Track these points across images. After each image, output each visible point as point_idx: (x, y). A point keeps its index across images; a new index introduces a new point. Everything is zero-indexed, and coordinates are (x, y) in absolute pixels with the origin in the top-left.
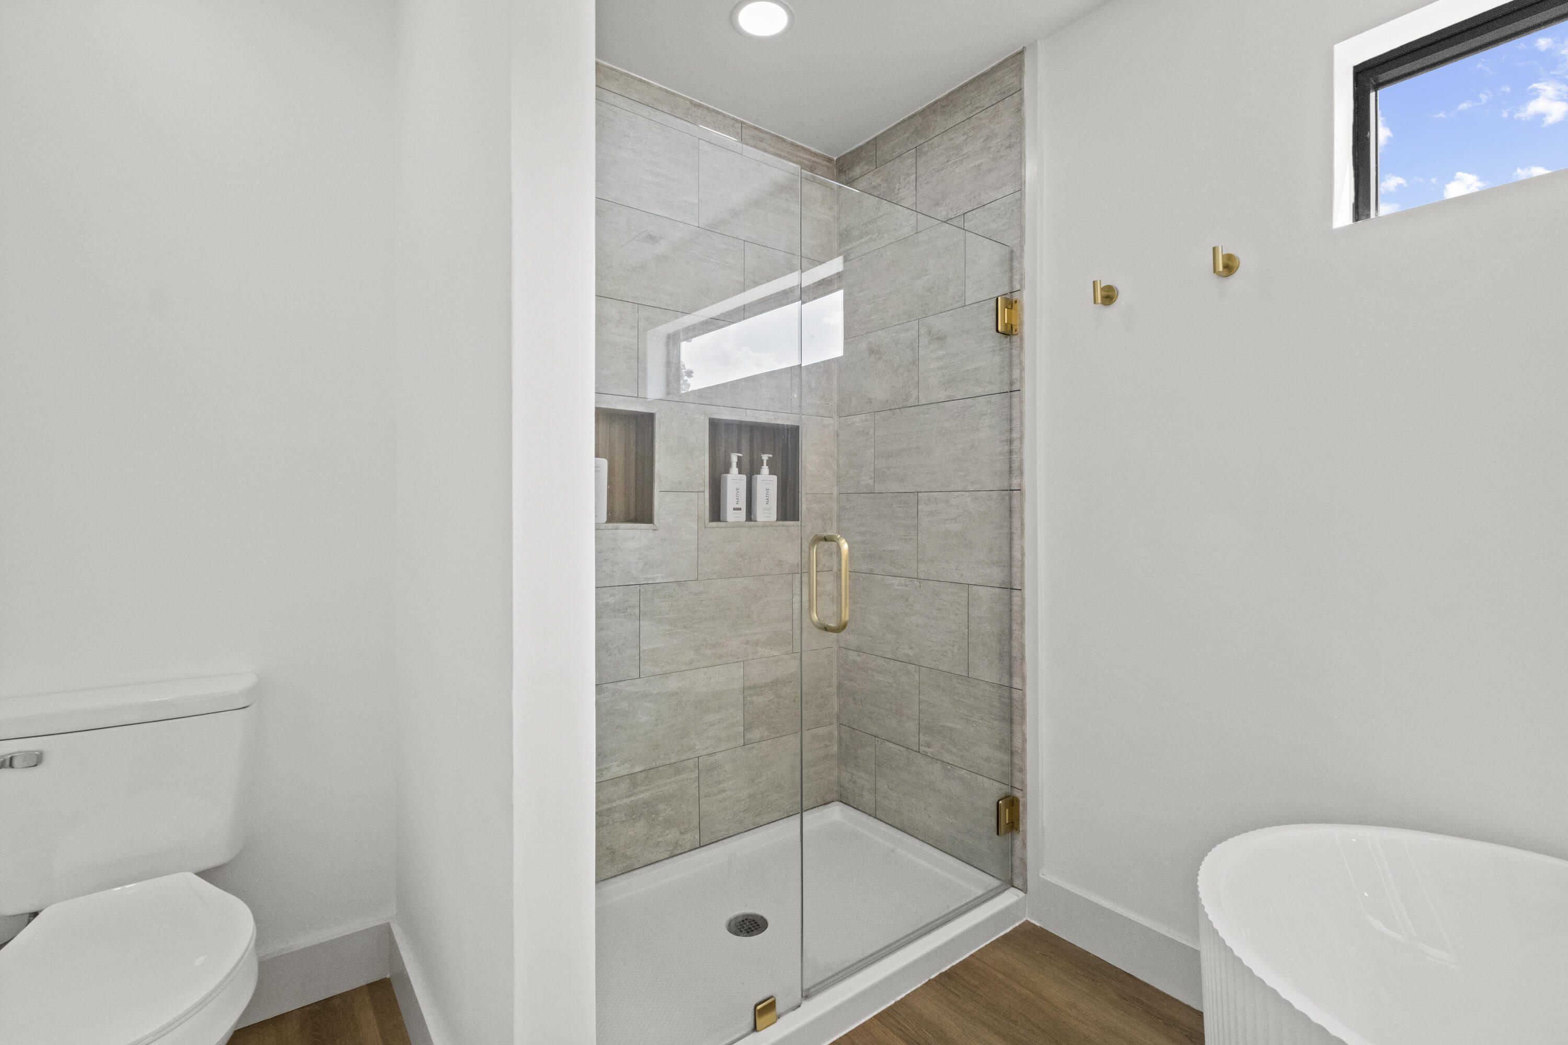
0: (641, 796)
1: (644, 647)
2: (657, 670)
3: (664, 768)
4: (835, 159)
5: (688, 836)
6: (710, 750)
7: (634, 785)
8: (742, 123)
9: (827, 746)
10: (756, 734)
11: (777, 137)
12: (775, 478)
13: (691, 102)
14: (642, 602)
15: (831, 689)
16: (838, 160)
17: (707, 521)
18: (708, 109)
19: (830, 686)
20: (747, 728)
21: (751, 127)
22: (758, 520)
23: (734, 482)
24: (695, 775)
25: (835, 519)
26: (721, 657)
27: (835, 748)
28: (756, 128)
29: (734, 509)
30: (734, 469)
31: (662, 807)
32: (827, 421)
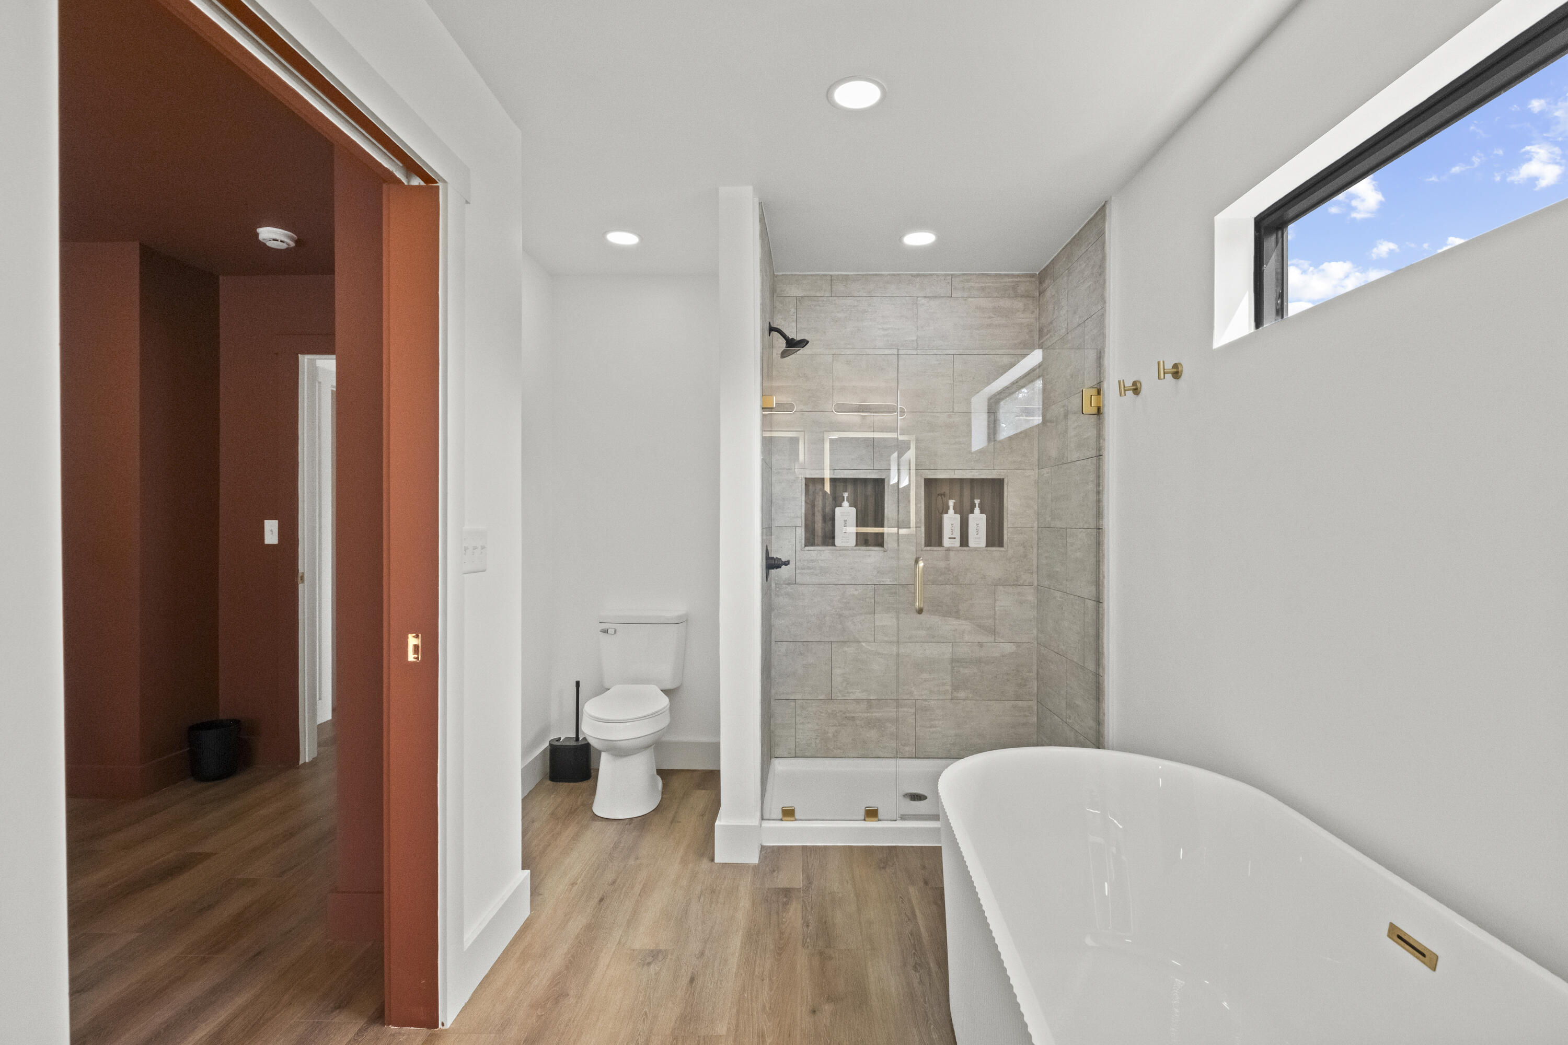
0: (874, 714)
1: (877, 623)
2: (886, 639)
3: (891, 701)
4: (1037, 273)
5: (907, 749)
6: (924, 697)
7: (870, 707)
8: (952, 275)
9: (1025, 716)
10: (962, 694)
11: (983, 274)
12: (984, 516)
13: (912, 275)
14: (876, 596)
15: (1031, 674)
16: (1039, 274)
17: (923, 546)
18: (924, 275)
19: (1029, 672)
20: (955, 688)
21: (959, 275)
22: (970, 546)
23: (951, 521)
24: (913, 710)
25: (1035, 546)
26: (934, 637)
27: (1035, 719)
28: (964, 275)
29: (950, 538)
30: (951, 511)
31: (888, 725)
32: (1028, 473)
